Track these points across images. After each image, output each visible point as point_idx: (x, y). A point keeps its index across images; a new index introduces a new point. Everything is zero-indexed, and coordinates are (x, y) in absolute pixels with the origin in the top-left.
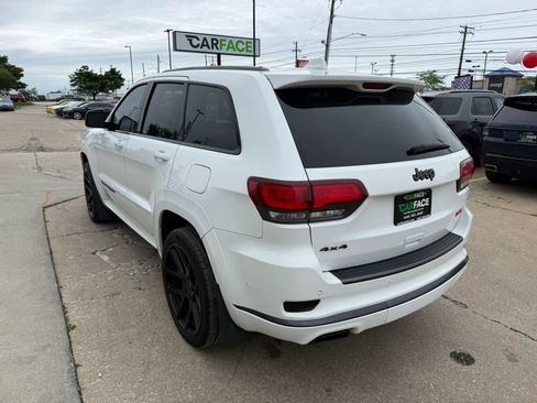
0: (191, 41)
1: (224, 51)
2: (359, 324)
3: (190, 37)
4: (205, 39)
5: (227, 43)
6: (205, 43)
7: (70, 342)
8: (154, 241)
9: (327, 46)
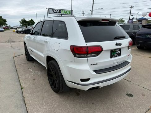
0: (53, 11)
1: (63, 13)
2: (101, 85)
3: (53, 10)
4: (57, 10)
5: (64, 11)
6: (57, 12)
7: (22, 92)
8: (45, 65)
9: (92, 12)
